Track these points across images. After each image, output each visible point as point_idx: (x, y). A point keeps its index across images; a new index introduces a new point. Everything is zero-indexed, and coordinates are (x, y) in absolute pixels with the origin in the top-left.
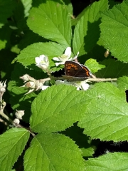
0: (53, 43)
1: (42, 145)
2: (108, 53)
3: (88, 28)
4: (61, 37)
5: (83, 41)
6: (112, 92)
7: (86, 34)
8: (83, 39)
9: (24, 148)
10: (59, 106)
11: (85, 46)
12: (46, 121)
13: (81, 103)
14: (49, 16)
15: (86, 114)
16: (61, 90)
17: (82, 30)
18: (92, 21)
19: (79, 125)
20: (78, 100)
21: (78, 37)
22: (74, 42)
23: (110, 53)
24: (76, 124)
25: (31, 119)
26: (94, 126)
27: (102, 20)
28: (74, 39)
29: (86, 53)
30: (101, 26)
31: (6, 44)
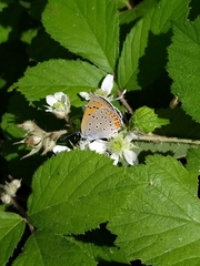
0: (84, 63)
1: (43, 254)
2: (176, 102)
3: (148, 43)
4: (100, 52)
5: (137, 65)
6: (175, 176)
7: (143, 53)
8: (137, 61)
9: (11, 254)
10: (80, 187)
11: (138, 75)
12: (54, 208)
13: (118, 189)
14: (82, 10)
15: (124, 210)
16: (87, 160)
17: (137, 46)
18: (157, 31)
19: (109, 227)
20: (113, 183)
21: (129, 57)
22: (121, 65)
23: (180, 104)
24: (103, 225)
25: (30, 200)
26: (135, 235)
27: (173, 39)
28: (122, 59)
29: (139, 88)
30: (170, 49)
31: (10, 34)
